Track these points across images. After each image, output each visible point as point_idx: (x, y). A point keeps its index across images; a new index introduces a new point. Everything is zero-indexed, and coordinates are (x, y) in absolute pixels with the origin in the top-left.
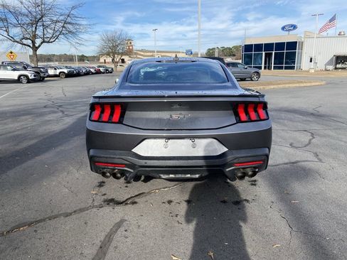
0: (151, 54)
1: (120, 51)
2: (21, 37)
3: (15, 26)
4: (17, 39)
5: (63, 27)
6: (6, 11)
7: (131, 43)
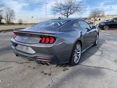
0: (112, 16)
1: (97, 16)
2: (64, 13)
3: (63, 10)
4: (63, 14)
5: (76, 9)
6: (61, 6)
7: (104, 13)
